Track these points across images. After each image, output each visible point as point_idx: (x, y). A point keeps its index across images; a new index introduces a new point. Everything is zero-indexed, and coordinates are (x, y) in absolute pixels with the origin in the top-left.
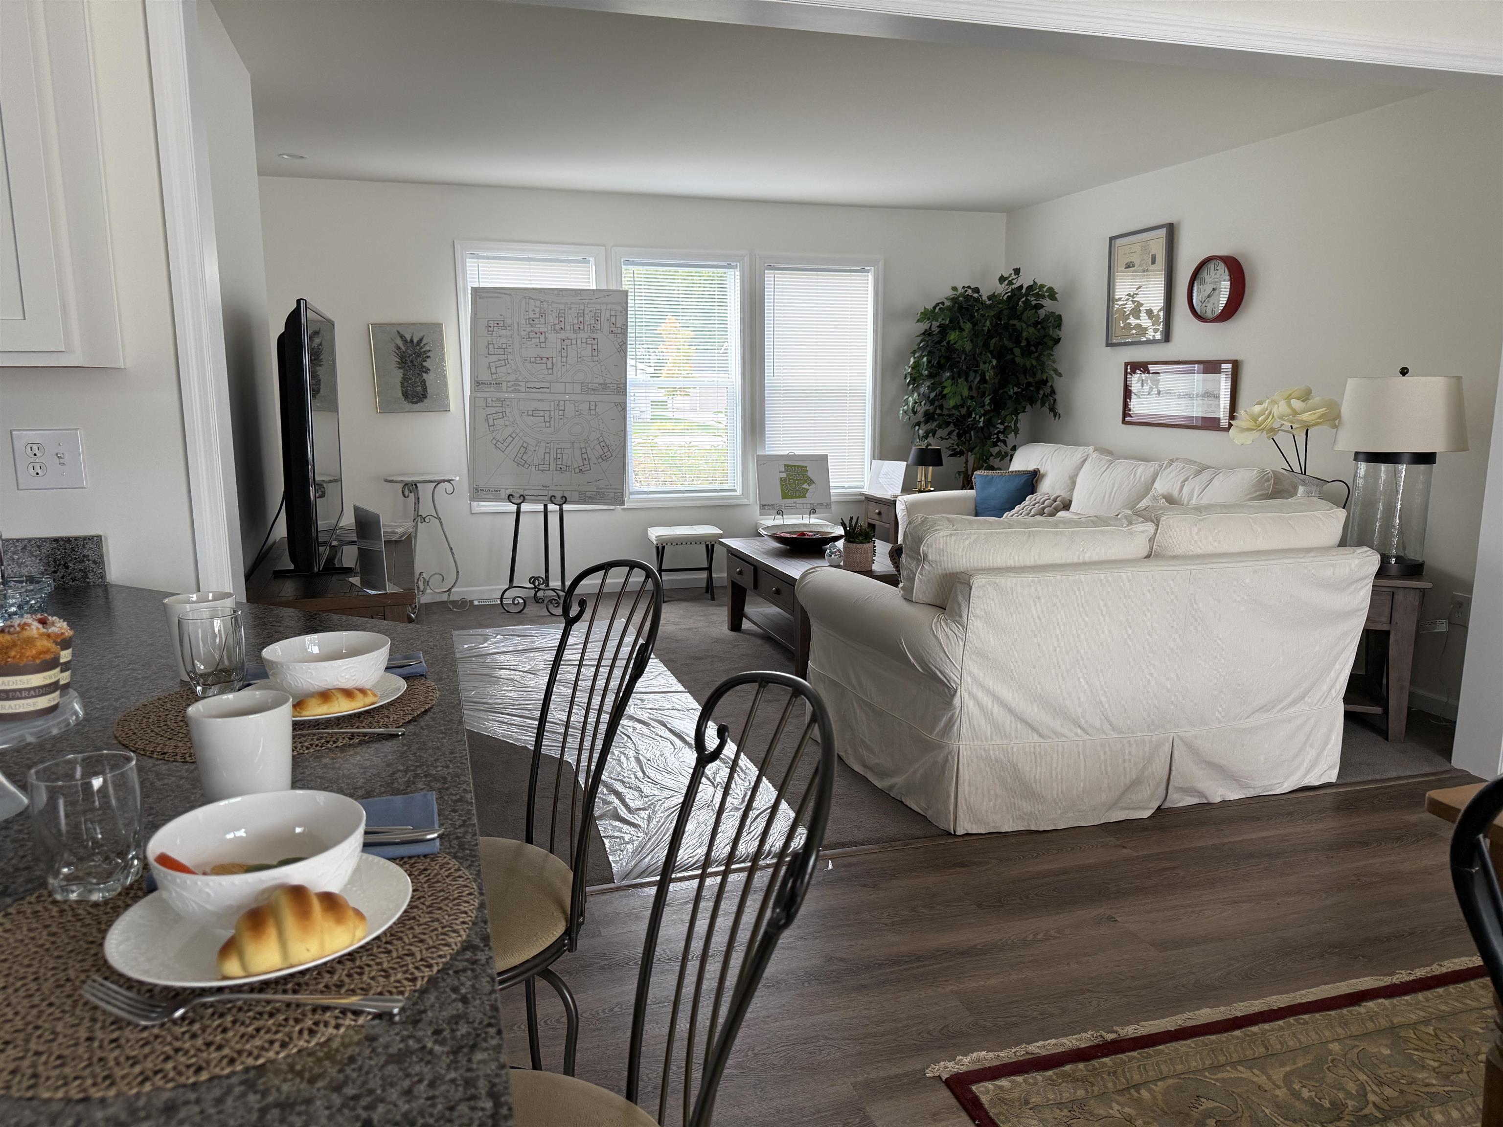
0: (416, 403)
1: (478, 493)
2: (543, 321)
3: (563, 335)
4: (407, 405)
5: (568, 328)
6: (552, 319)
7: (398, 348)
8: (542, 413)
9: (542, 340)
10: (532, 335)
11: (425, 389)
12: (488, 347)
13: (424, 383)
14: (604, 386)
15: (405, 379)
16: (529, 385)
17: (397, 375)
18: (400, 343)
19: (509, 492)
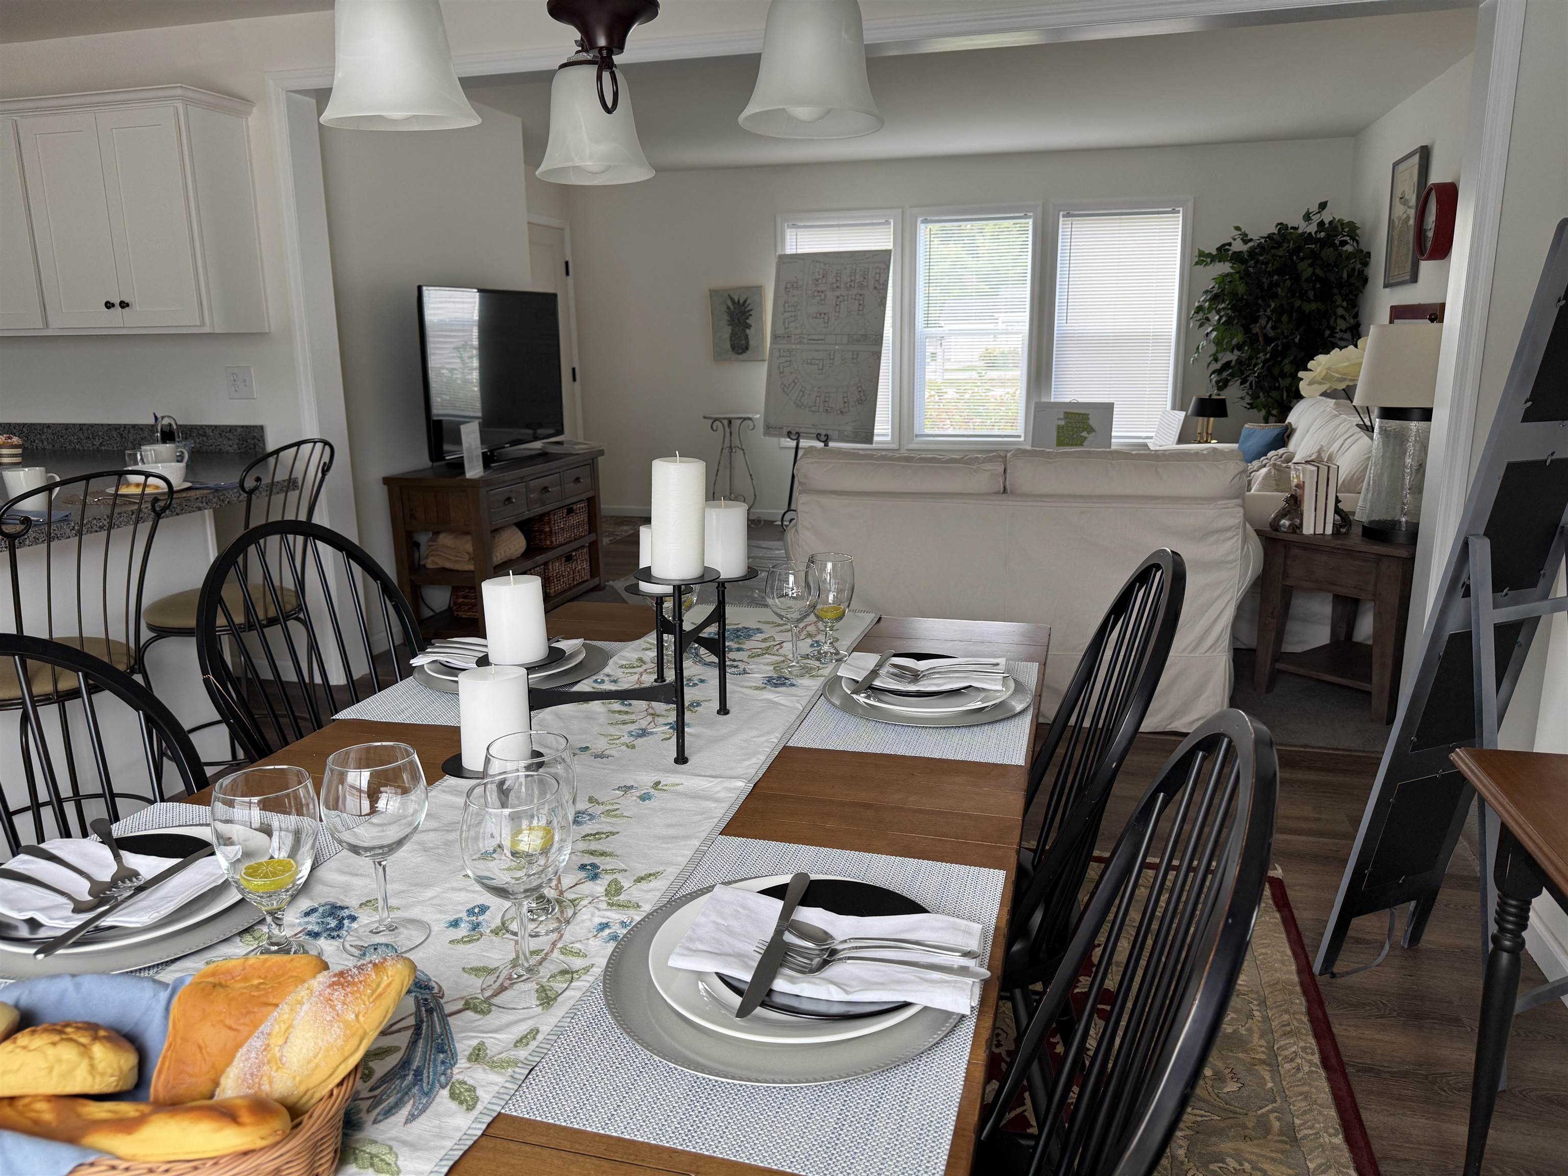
0: (741, 353)
1: (770, 429)
2: (824, 281)
3: (838, 293)
4: (735, 356)
5: (842, 286)
6: (831, 279)
7: (728, 308)
8: (817, 362)
9: (823, 297)
10: (816, 294)
11: (747, 343)
12: (784, 306)
13: (746, 337)
14: (865, 336)
15: (733, 335)
16: (811, 337)
17: (727, 332)
18: (730, 304)
19: (789, 429)
